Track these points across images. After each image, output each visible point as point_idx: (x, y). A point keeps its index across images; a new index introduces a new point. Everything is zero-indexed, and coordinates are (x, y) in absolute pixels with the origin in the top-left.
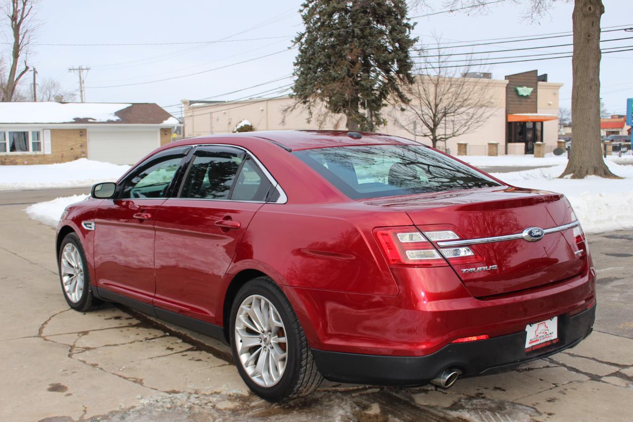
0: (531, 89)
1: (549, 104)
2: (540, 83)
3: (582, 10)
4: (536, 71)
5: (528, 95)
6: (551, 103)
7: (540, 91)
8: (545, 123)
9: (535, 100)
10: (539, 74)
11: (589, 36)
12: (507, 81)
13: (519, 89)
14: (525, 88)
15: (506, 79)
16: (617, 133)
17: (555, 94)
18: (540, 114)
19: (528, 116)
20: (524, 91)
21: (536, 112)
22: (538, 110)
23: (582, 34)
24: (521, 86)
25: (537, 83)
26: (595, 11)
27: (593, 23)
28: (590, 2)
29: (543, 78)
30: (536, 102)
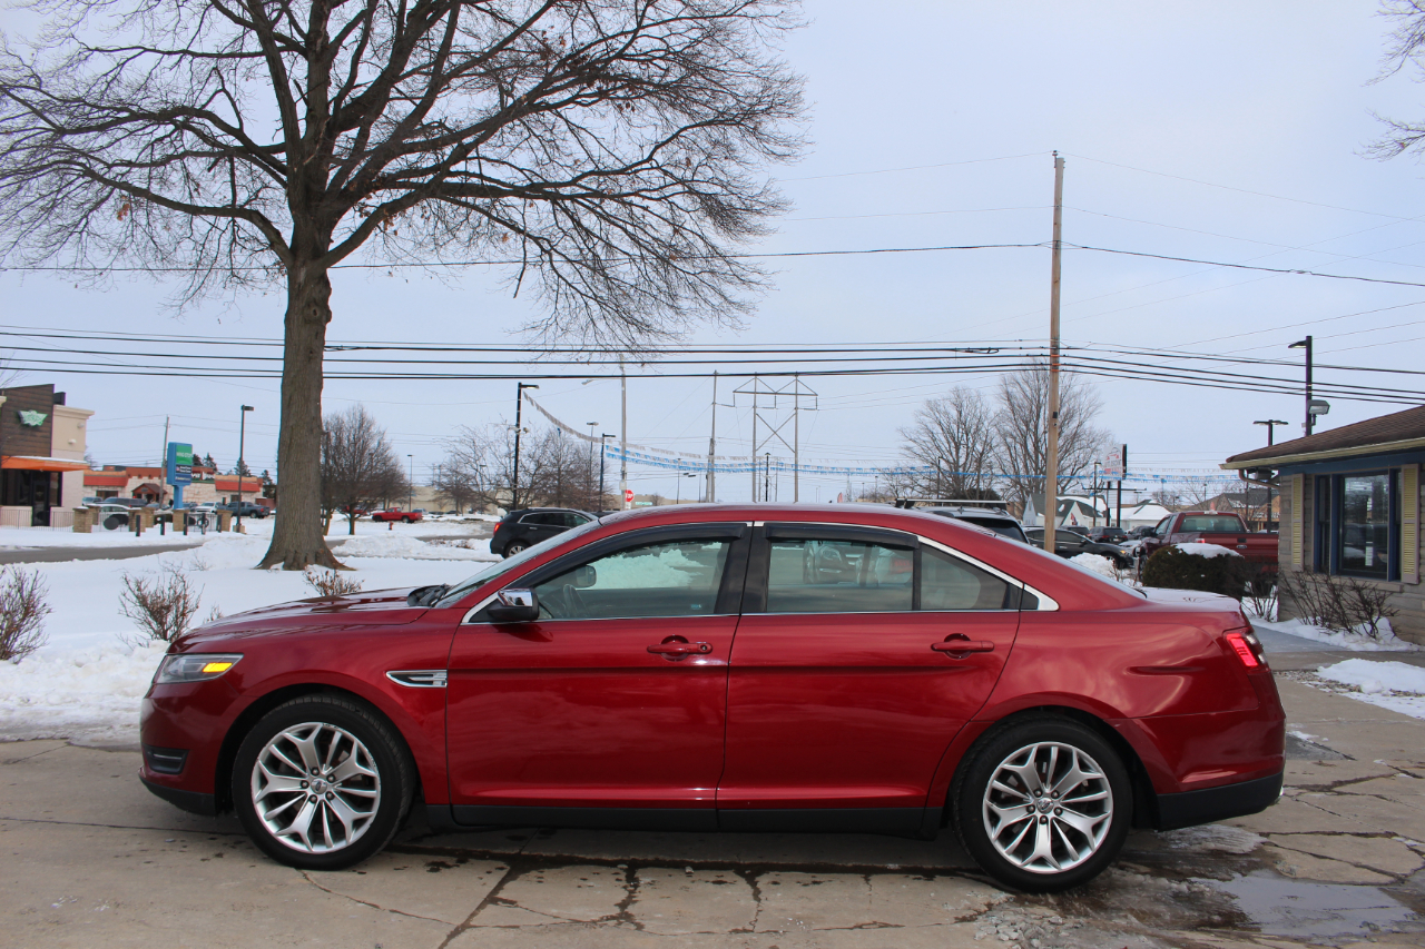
0: (42, 416)
1: (71, 443)
2: (58, 407)
3: (302, 313)
4: (52, 386)
5: (37, 426)
6: (73, 441)
7: (56, 421)
8: (65, 474)
9: (48, 434)
10: (56, 391)
11: (311, 352)
12: (4, 401)
13: (24, 414)
14: (34, 413)
15: (1, 394)
16: (115, 493)
17: (79, 427)
18: (57, 458)
19: (43, 462)
20: (33, 418)
21: (49, 455)
22: (53, 452)
23: (301, 348)
24: (27, 410)
25: (52, 407)
26: (321, 316)
27: (317, 334)
28: (315, 301)
29: (60, 399)
30: (50, 437)
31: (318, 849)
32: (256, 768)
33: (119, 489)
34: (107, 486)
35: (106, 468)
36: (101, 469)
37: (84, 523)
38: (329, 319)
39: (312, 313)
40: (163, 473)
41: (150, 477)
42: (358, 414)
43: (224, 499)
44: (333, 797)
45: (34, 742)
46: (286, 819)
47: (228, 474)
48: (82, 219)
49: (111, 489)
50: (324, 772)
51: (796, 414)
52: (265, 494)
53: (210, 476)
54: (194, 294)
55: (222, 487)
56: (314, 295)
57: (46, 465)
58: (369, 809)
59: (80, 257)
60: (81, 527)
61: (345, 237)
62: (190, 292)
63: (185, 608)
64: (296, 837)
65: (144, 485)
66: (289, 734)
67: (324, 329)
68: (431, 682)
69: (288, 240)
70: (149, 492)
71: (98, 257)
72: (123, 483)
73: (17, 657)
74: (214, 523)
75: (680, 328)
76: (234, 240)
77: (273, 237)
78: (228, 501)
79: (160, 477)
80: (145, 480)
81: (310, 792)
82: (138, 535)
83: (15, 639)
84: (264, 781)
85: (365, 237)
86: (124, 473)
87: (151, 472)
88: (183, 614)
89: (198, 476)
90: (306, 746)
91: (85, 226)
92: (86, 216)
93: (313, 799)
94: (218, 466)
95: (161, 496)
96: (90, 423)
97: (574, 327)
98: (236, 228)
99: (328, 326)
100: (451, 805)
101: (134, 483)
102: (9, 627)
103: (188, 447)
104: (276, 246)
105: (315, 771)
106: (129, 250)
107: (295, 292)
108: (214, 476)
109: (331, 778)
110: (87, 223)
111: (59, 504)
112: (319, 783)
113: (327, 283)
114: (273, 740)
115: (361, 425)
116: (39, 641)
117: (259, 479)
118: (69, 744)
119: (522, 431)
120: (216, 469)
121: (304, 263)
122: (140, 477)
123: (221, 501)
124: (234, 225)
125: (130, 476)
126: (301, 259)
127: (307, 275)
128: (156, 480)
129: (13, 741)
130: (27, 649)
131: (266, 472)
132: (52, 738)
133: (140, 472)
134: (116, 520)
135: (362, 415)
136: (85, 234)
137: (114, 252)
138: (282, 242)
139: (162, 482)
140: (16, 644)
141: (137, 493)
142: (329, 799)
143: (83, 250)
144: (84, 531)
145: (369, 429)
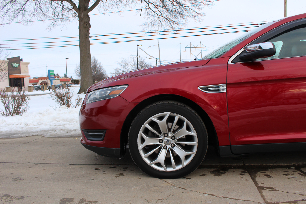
0: (18, 64)
1: (25, 71)
3: (83, 25)
4: (19, 57)
5: (17, 67)
6: (26, 70)
7: (21, 65)
8: (25, 79)
10: (20, 58)
11: (86, 36)
12: (8, 61)
13: (13, 64)
14: (16, 64)
15: (7, 60)
17: (27, 67)
18: (22, 74)
19: (19, 76)
20: (16, 65)
21: (20, 74)
22: (21, 73)
23: (84, 35)
25: (20, 62)
26: (88, 26)
27: (88, 31)
28: (86, 22)
29: (21, 60)
30: (20, 70)
31: (169, 169)
32: (139, 135)
33: (37, 83)
34: (34, 83)
35: (33, 78)
36: (32, 78)
37: (31, 89)
38: (90, 27)
39: (86, 25)
40: (47, 78)
41: (44, 80)
42: (94, 59)
43: (62, 84)
44: (174, 146)
45: (31, 137)
46: (153, 157)
47: (62, 78)
48: (23, 7)
49: (35, 83)
50: (170, 135)
51: (201, 52)
52: (71, 82)
53: (58, 78)
54: (53, 25)
55: (61, 80)
56: (86, 20)
57: (20, 76)
58: (192, 151)
59: (23, 17)
60: (30, 90)
61: (93, 4)
62: (52, 24)
63: (69, 96)
64: (159, 164)
65: (43, 82)
66: (153, 118)
67: (89, 29)
68: (219, 90)
69: (78, 6)
70: (44, 83)
71: (28, 17)
72: (38, 81)
73: (21, 114)
74: (62, 88)
75: (184, 22)
76: (63, 9)
77: (74, 5)
78: (63, 84)
79: (46, 79)
80: (43, 80)
81: (163, 144)
82: (44, 91)
83: (20, 108)
84: (143, 140)
85: (98, 3)
86: (38, 79)
87: (44, 78)
88: (69, 98)
89: (55, 78)
90: (162, 123)
91: (24, 9)
92: (24, 6)
93: (165, 147)
94: (60, 76)
95: (47, 84)
96: (29, 65)
97: (156, 24)
98: (63, 6)
99: (90, 29)
100: (230, 145)
101: (40, 81)
102: (18, 105)
103: (53, 71)
104: (75, 8)
105: (166, 135)
106: (36, 14)
107: (80, 20)
108: (59, 78)
109: (173, 138)
110: (24, 7)
111: (24, 86)
112: (168, 140)
113: (89, 17)
114: (146, 122)
115: (95, 61)
116: (27, 109)
117: (70, 78)
118: (43, 137)
119: (139, 57)
120: (59, 77)
121: (82, 12)
122: (42, 80)
123: (61, 84)
124: (62, 5)
125: (39, 80)
126: (81, 11)
127: (84, 15)
128: (45, 80)
129: (25, 137)
130: (24, 111)
131: (71, 76)
132: (37, 135)
133: (42, 79)
134: (38, 88)
135: (95, 59)
136: (24, 11)
137: (32, 15)
138: (76, 7)
139: (47, 81)
140: (21, 110)
141: (41, 84)
142: (173, 147)
143: (24, 15)
144: (31, 91)
145: (96, 62)
